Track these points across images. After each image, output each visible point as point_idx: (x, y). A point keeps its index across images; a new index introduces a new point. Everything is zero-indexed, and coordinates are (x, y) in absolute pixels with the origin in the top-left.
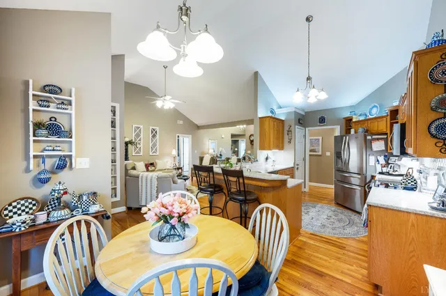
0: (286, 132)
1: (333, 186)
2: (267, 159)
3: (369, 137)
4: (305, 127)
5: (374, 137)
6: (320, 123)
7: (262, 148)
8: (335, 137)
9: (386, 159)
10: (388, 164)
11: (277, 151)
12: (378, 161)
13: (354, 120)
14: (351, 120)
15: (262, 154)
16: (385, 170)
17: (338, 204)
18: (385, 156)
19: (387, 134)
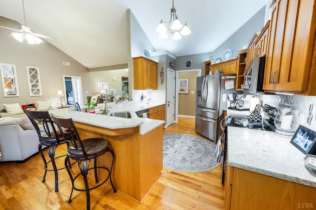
0: (159, 74)
1: (194, 117)
2: (142, 98)
3: (223, 78)
4: (175, 70)
5: (227, 77)
6: (187, 66)
7: (137, 87)
8: (198, 78)
9: (234, 96)
10: (235, 100)
11: (152, 90)
12: (228, 98)
13: (212, 64)
14: (209, 64)
15: (136, 94)
16: (233, 105)
17: (197, 133)
18: (234, 94)
19: (236, 75)
